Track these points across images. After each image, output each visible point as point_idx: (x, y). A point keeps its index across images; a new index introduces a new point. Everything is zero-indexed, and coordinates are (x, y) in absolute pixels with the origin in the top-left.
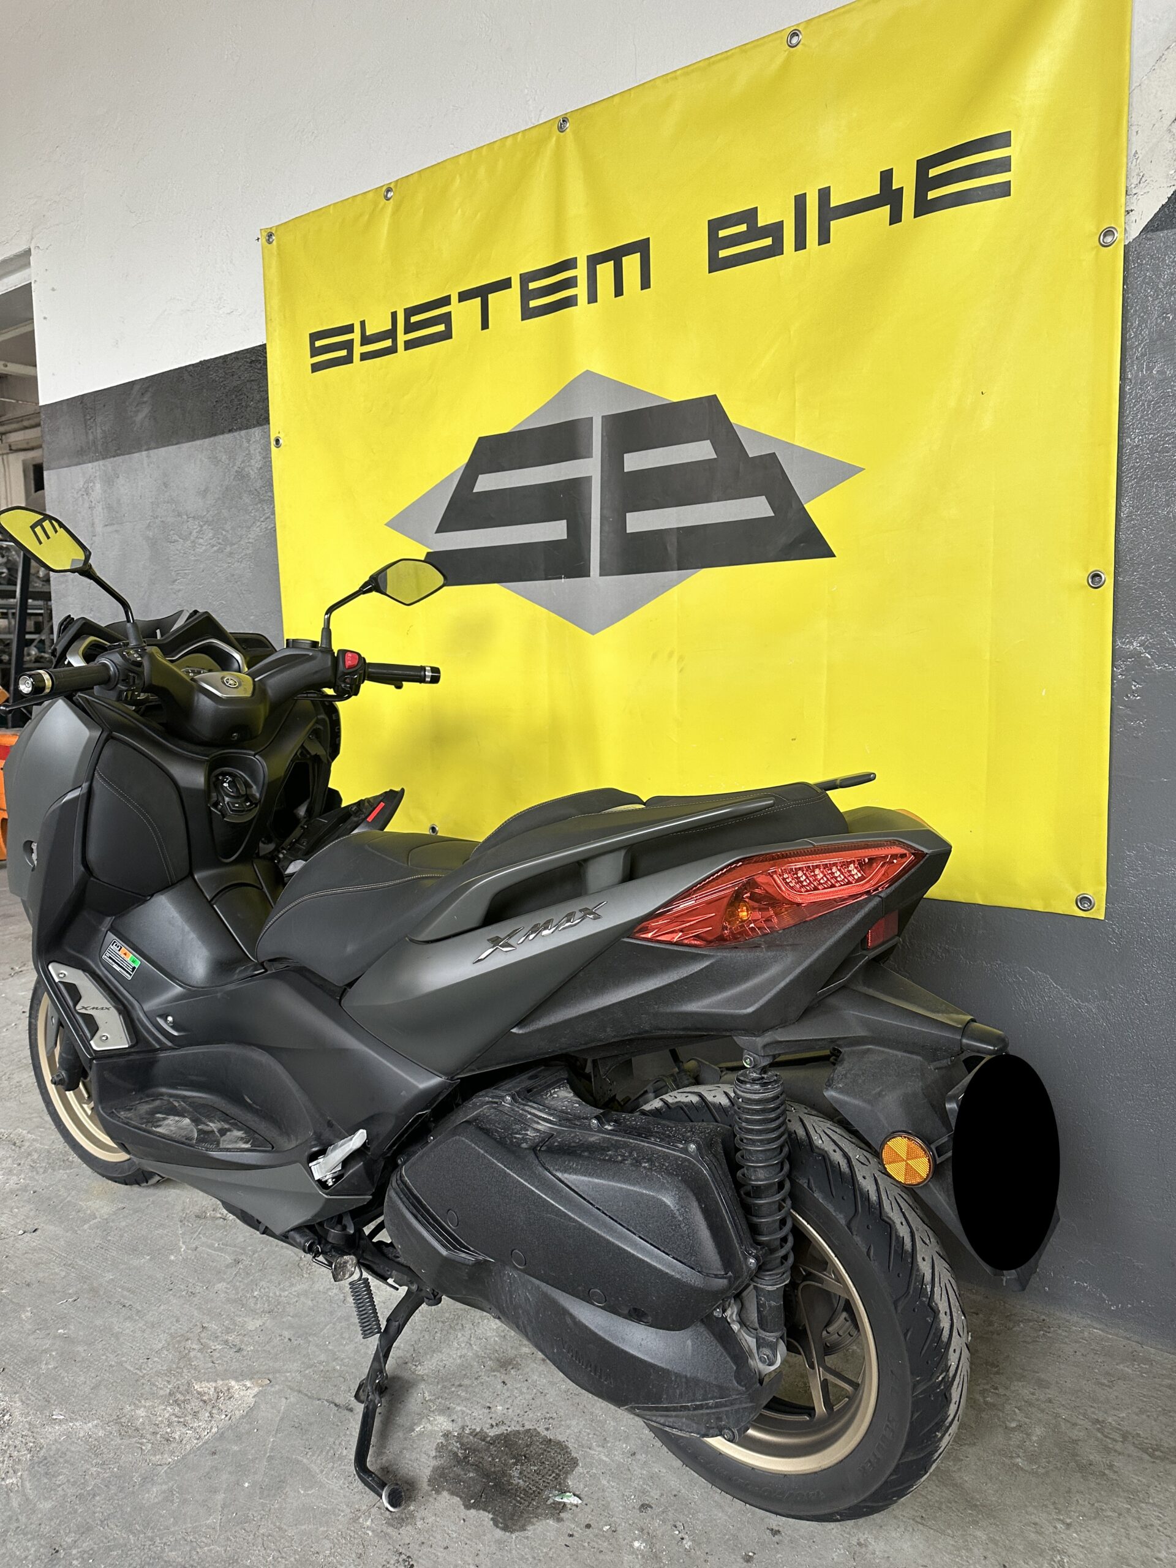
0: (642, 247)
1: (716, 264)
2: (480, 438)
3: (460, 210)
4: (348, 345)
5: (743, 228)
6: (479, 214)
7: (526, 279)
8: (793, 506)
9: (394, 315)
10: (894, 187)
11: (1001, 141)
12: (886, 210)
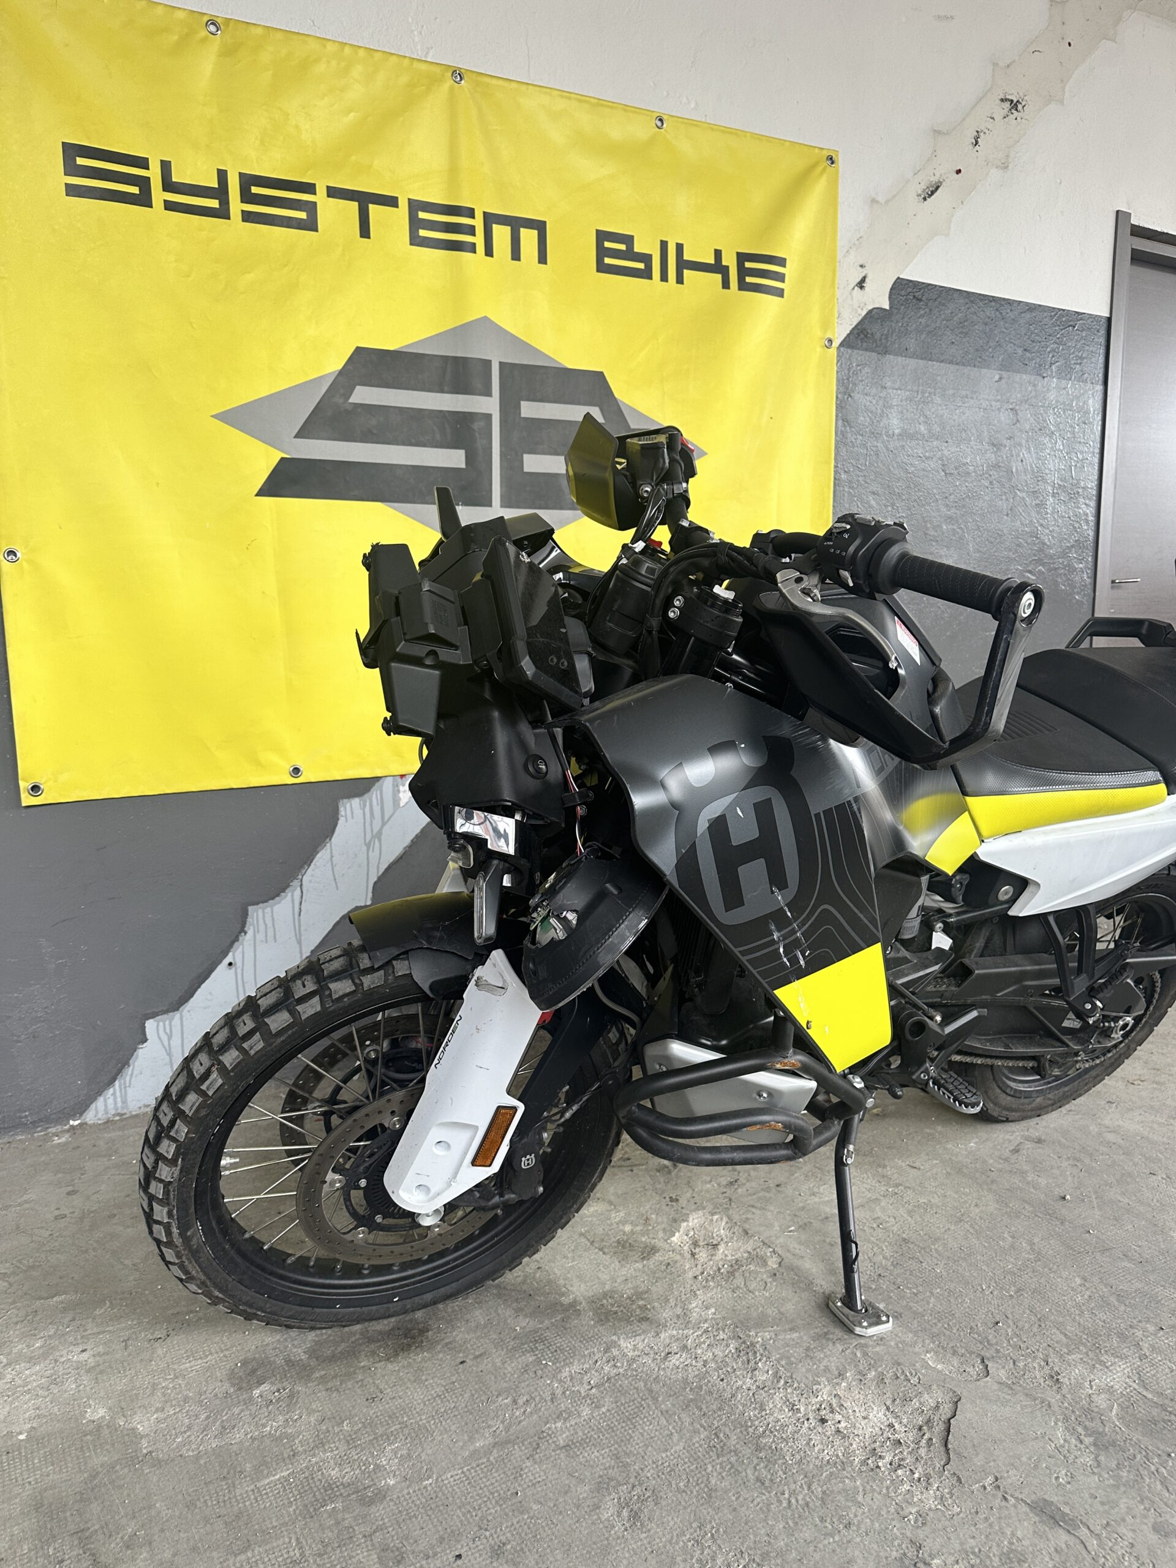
0: (540, 227)
1: (602, 268)
2: (358, 348)
3: (325, 99)
4: (144, 184)
5: (623, 247)
7: (415, 206)
9: (222, 175)
10: (724, 263)
11: (782, 262)
12: (719, 277)
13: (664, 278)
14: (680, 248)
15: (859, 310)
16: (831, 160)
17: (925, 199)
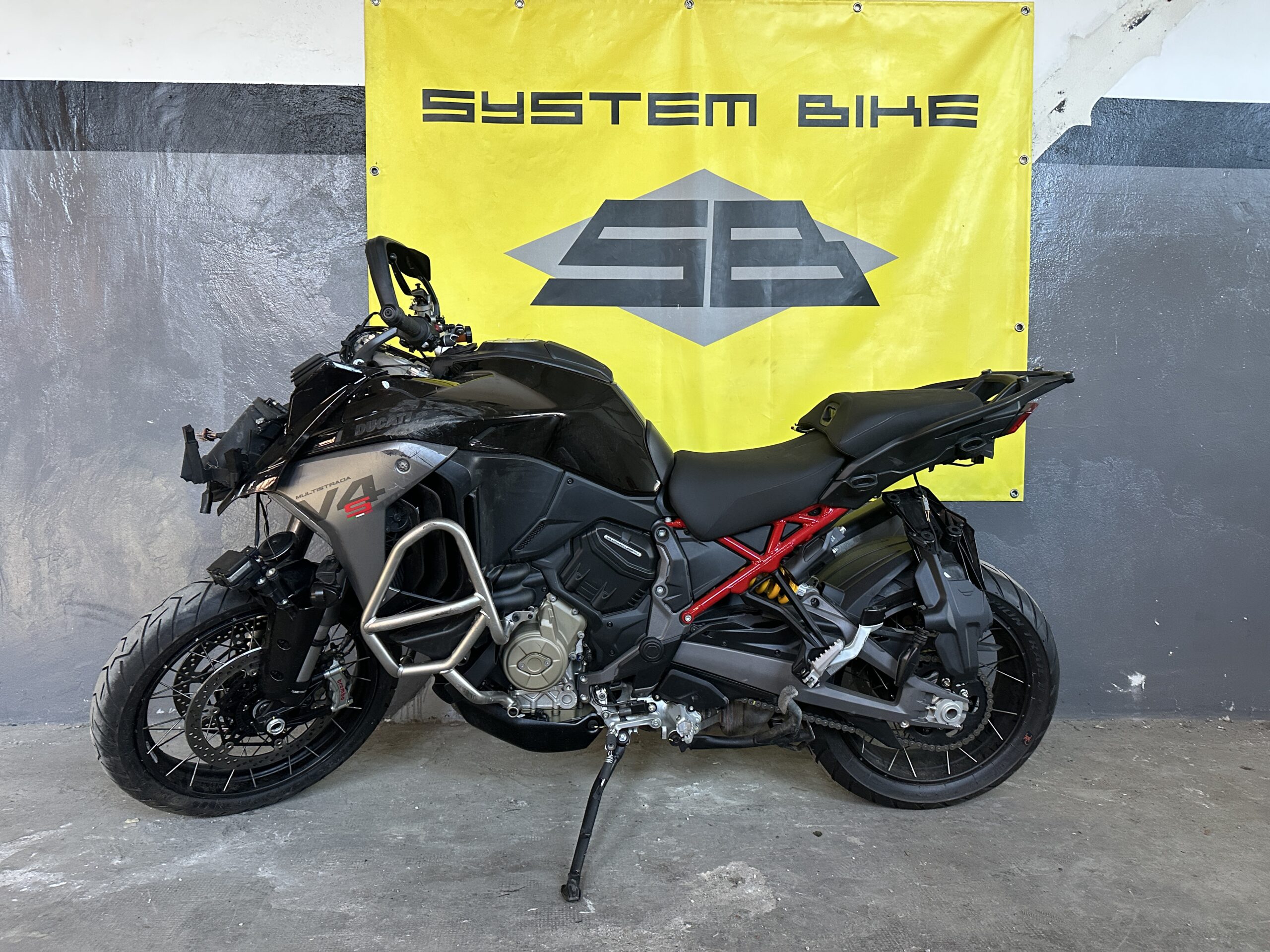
0: (752, 100)
1: (803, 123)
2: (606, 200)
3: (592, 36)
4: (471, 108)
5: (823, 105)
6: (611, 42)
7: (653, 98)
8: (858, 273)
9: (520, 96)
10: (916, 107)
11: (974, 99)
12: (911, 118)
13: (860, 124)
14: (875, 100)
15: (1058, 130)
16: (1026, 9)
17: (1131, 28)
